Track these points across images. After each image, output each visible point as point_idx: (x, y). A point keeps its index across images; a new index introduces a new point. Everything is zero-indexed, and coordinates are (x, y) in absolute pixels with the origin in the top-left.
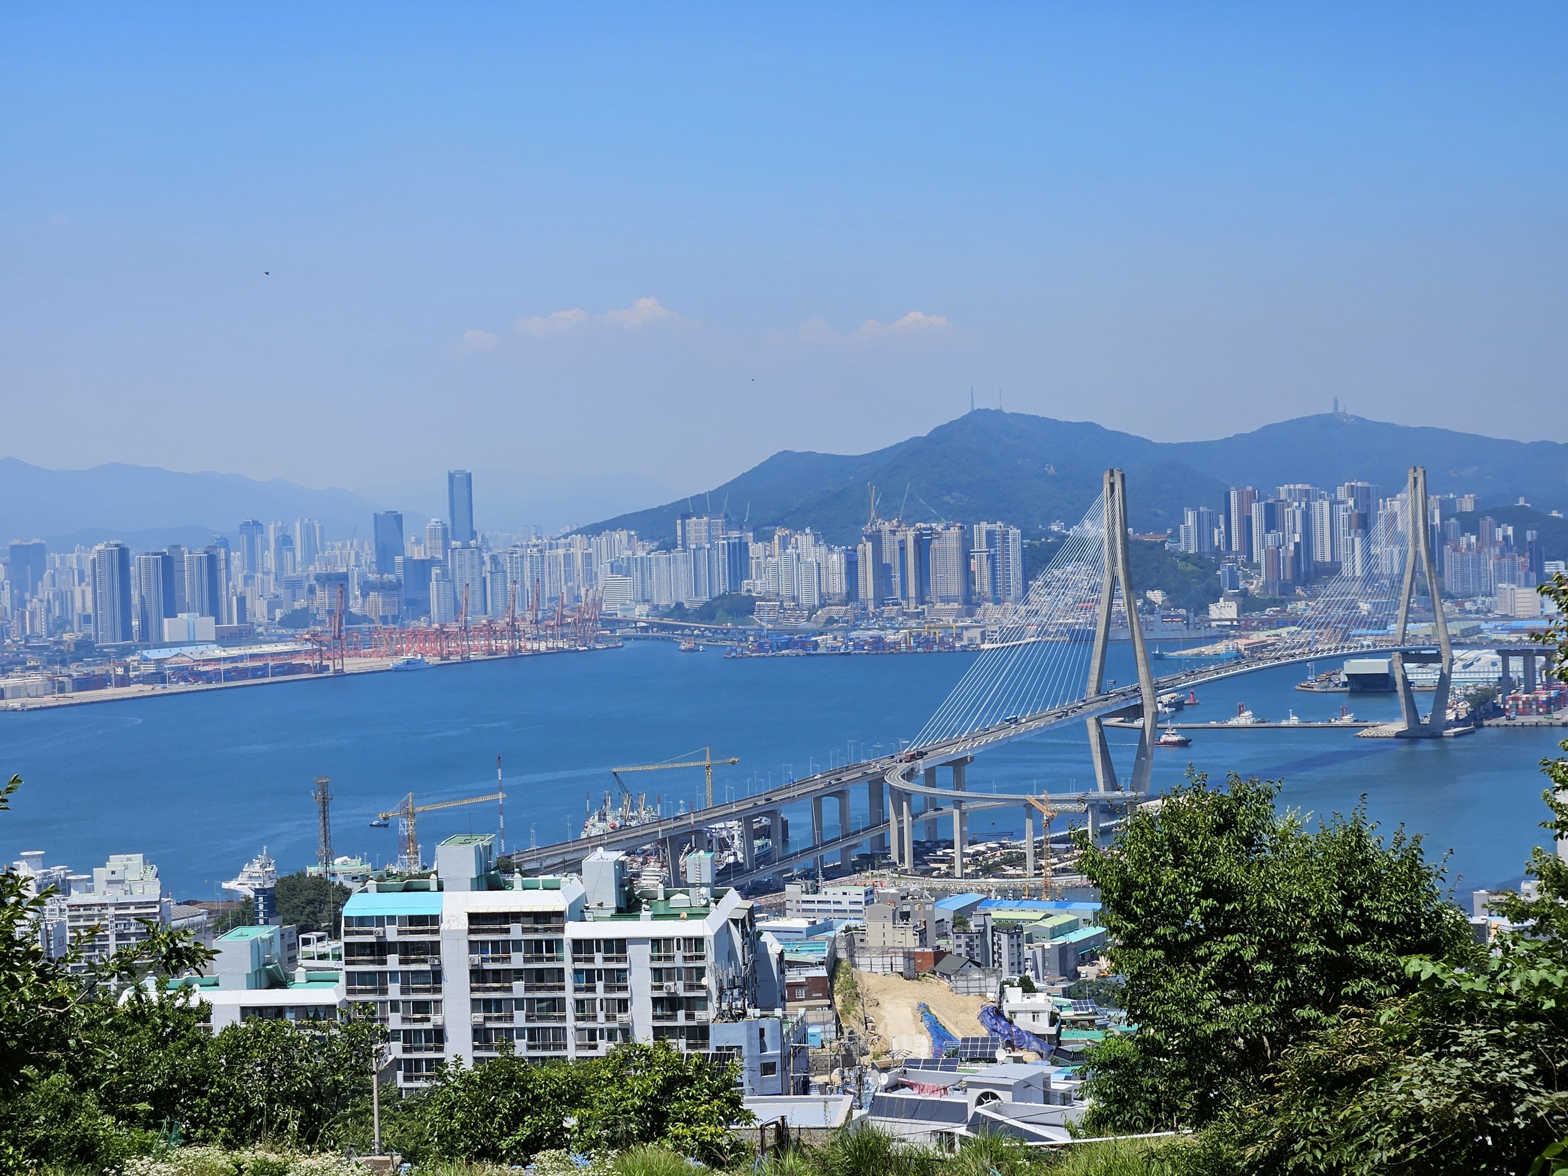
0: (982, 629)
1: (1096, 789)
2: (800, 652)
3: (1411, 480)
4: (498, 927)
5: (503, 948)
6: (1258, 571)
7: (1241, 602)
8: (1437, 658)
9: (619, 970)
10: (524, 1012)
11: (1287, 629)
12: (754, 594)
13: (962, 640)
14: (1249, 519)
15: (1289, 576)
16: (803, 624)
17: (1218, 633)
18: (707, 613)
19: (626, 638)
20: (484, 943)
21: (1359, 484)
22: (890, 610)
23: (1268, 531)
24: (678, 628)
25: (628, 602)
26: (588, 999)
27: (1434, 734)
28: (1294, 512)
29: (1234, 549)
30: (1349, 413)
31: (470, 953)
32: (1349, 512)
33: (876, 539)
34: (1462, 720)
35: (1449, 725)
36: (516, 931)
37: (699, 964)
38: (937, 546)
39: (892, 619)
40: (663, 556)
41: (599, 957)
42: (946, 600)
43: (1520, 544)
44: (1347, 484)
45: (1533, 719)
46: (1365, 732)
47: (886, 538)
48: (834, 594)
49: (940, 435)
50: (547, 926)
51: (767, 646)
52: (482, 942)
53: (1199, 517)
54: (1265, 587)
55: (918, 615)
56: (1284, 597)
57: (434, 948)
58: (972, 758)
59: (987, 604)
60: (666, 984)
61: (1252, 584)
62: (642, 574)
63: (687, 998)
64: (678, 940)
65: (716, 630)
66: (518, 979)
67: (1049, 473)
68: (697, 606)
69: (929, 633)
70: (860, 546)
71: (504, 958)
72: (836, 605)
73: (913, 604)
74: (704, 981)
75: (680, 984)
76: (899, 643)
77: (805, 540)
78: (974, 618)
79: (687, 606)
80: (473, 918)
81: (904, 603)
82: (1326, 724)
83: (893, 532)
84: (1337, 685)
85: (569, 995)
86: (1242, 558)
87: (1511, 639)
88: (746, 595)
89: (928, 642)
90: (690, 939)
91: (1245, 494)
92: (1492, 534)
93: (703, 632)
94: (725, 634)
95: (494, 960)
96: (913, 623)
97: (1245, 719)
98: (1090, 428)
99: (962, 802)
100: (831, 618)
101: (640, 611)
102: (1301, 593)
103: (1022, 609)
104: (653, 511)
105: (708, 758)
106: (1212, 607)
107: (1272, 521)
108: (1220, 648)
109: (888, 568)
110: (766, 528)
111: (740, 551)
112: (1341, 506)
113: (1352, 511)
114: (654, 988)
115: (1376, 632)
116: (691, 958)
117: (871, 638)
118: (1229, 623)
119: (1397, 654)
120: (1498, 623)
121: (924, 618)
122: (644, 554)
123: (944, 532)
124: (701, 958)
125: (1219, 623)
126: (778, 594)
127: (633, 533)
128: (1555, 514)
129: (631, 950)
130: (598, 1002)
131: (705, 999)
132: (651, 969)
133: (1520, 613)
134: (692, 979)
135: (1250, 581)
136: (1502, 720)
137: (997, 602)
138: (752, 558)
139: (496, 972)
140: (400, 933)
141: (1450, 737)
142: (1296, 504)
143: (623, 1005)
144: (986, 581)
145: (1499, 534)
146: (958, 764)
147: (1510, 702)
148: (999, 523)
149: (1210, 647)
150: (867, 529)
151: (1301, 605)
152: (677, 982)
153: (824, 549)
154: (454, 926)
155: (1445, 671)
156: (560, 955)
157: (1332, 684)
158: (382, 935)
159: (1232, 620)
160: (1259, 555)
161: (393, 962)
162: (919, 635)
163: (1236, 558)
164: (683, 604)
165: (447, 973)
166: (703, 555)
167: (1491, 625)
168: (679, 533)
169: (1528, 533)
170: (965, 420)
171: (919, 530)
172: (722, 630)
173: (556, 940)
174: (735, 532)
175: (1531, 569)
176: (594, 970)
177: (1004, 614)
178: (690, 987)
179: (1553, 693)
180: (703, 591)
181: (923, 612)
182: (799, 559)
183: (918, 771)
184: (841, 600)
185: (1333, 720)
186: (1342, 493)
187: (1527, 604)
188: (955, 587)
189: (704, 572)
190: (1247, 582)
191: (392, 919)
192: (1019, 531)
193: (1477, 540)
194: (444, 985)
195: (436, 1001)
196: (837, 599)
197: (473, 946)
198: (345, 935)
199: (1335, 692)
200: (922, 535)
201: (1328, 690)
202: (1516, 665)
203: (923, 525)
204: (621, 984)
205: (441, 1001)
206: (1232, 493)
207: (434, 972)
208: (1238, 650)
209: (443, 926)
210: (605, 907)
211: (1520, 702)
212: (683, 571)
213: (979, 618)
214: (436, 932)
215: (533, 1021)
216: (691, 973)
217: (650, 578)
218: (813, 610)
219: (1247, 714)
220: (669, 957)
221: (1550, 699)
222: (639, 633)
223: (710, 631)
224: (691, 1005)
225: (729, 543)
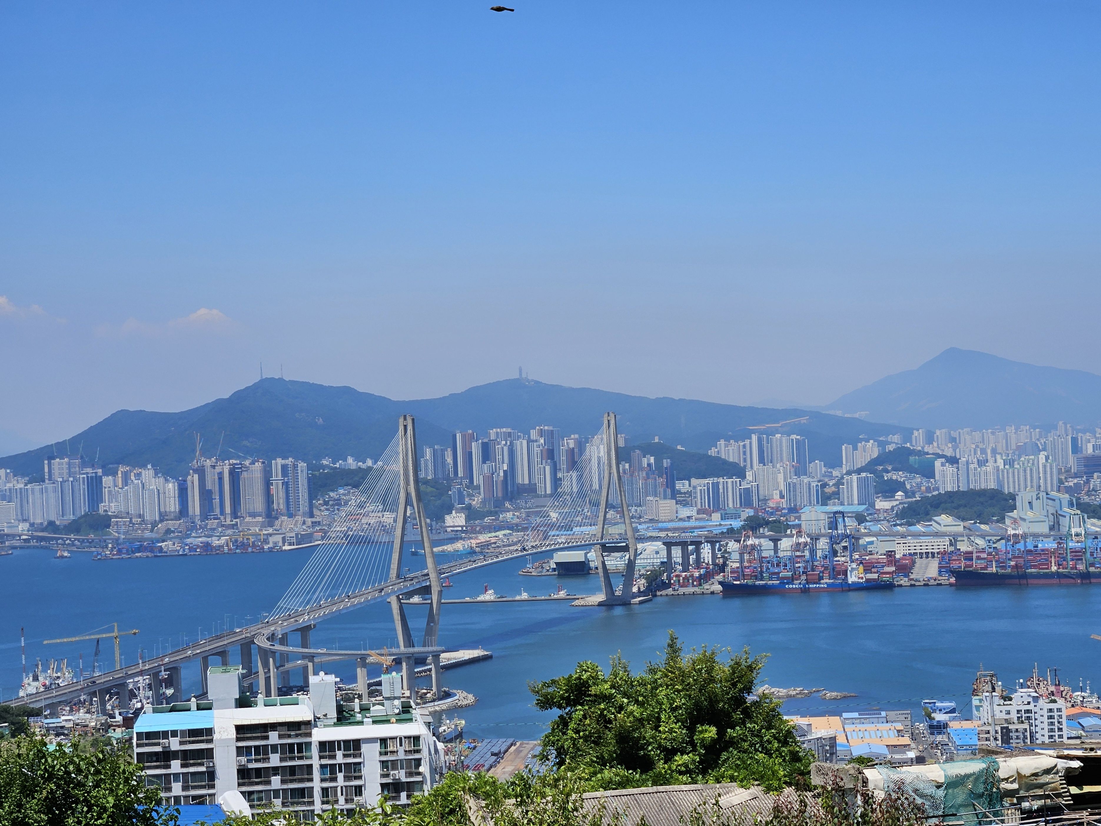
0: (284, 535)
1: (398, 647)
2: (149, 554)
3: (606, 422)
4: (259, 735)
5: (262, 752)
6: (478, 491)
7: (467, 514)
8: (625, 549)
9: (355, 764)
10: (281, 800)
11: (503, 532)
12: (110, 513)
13: (268, 543)
14: (471, 453)
15: (500, 495)
16: (147, 534)
17: (454, 536)
18: (74, 527)
19: (14, 548)
20: (249, 748)
21: (546, 428)
22: (212, 523)
23: (484, 462)
24: (52, 539)
25: (13, 521)
26: (331, 788)
27: (625, 602)
28: (502, 448)
29: (459, 476)
30: (530, 378)
31: (237, 756)
32: (541, 448)
33: (201, 472)
34: (642, 592)
35: (634, 595)
36: (274, 738)
37: (417, 756)
38: (246, 476)
39: (214, 529)
40: (37, 487)
41: (339, 754)
42: (253, 515)
43: (660, 470)
44: (537, 428)
45: (690, 590)
46: (576, 603)
47: (208, 470)
48: (170, 512)
49: (239, 397)
50: (298, 732)
51: (124, 551)
52: (247, 747)
53: (435, 453)
54: (484, 502)
55: (233, 526)
56: (497, 509)
57: (209, 754)
58: (315, 626)
59: (283, 518)
60: (392, 772)
61: (474, 500)
62: (21, 500)
63: (407, 782)
64: (401, 739)
65: (83, 540)
66: (275, 775)
67: (319, 423)
68: (66, 523)
69: (243, 539)
70: (189, 477)
71: (264, 759)
72: (172, 520)
73: (228, 519)
74: (421, 769)
75: (403, 772)
76: (223, 546)
77: (148, 473)
78: (274, 527)
79: (58, 523)
80: (240, 729)
81: (222, 518)
82: (547, 598)
83: (213, 467)
84: (548, 571)
85: (317, 785)
86: (466, 481)
87: (661, 535)
88: (104, 514)
89: (244, 546)
90: (409, 737)
91: (467, 436)
92: (640, 463)
93: (73, 541)
94: (90, 543)
95: (256, 761)
96: (230, 532)
97: (489, 596)
98: (347, 391)
99: (314, 657)
100: (169, 529)
101: (23, 527)
102: (509, 507)
103: (309, 521)
104: (24, 454)
105: (116, 630)
106: (447, 517)
107: (487, 454)
108: (459, 546)
109: (210, 492)
110: (111, 466)
111: (96, 482)
112: (535, 444)
113: (543, 447)
114: (383, 776)
115: (565, 533)
116: (410, 751)
117: (201, 543)
118: (460, 529)
119: (598, 546)
120: (649, 525)
121: (237, 529)
122: (22, 486)
123: (251, 466)
124: (418, 751)
125: (452, 529)
126: (128, 513)
127: (8, 471)
128: (679, 447)
129: (365, 748)
130: (339, 789)
131: (421, 783)
132: (380, 761)
133: (662, 518)
134: (411, 768)
135: (473, 498)
136: (670, 591)
137: (291, 516)
138: (105, 488)
139: (258, 771)
140: (181, 743)
141: (636, 604)
142: (504, 442)
143: (359, 790)
144: (281, 501)
145: (645, 462)
146: (305, 630)
147: (674, 579)
148: (290, 459)
149: (449, 546)
150: (195, 464)
151: (509, 515)
152: (400, 771)
153: (162, 479)
154: (225, 736)
155: (632, 558)
156: (308, 754)
157: (545, 570)
158: (167, 745)
159: (462, 527)
160: (478, 479)
161: (176, 766)
162: (236, 541)
163: (461, 482)
164: (55, 522)
165: (219, 772)
166: (68, 487)
167: (644, 526)
168: (46, 470)
169: (665, 461)
170: (256, 387)
171: (232, 465)
172: (88, 540)
173: (305, 743)
174: (88, 469)
175: (667, 487)
176: (336, 765)
177: (295, 525)
178: (410, 774)
179: (702, 571)
180: (68, 511)
181: (236, 524)
182: (143, 488)
183: (278, 636)
184: (175, 517)
185: (552, 595)
186: (534, 434)
187: (667, 511)
188: (259, 504)
189: (69, 498)
190: (470, 499)
191: (174, 734)
192: (305, 464)
193: (630, 466)
194: (217, 782)
195: (210, 795)
196: (172, 516)
197: (240, 751)
198: (137, 747)
199: (547, 575)
200: (234, 468)
201: (543, 574)
202: (677, 553)
203: (235, 462)
204: (357, 774)
205: (214, 795)
206: (458, 435)
207: (208, 772)
208: (471, 547)
209: (216, 736)
210: (328, 717)
211: (681, 578)
212: (53, 499)
213: (278, 528)
214: (211, 741)
215: (288, 806)
216: (411, 763)
217: (28, 504)
218: (154, 524)
219: (491, 592)
220: (394, 752)
221: (700, 575)
222: (23, 544)
223: (79, 541)
224: (410, 787)
225: (88, 477)
